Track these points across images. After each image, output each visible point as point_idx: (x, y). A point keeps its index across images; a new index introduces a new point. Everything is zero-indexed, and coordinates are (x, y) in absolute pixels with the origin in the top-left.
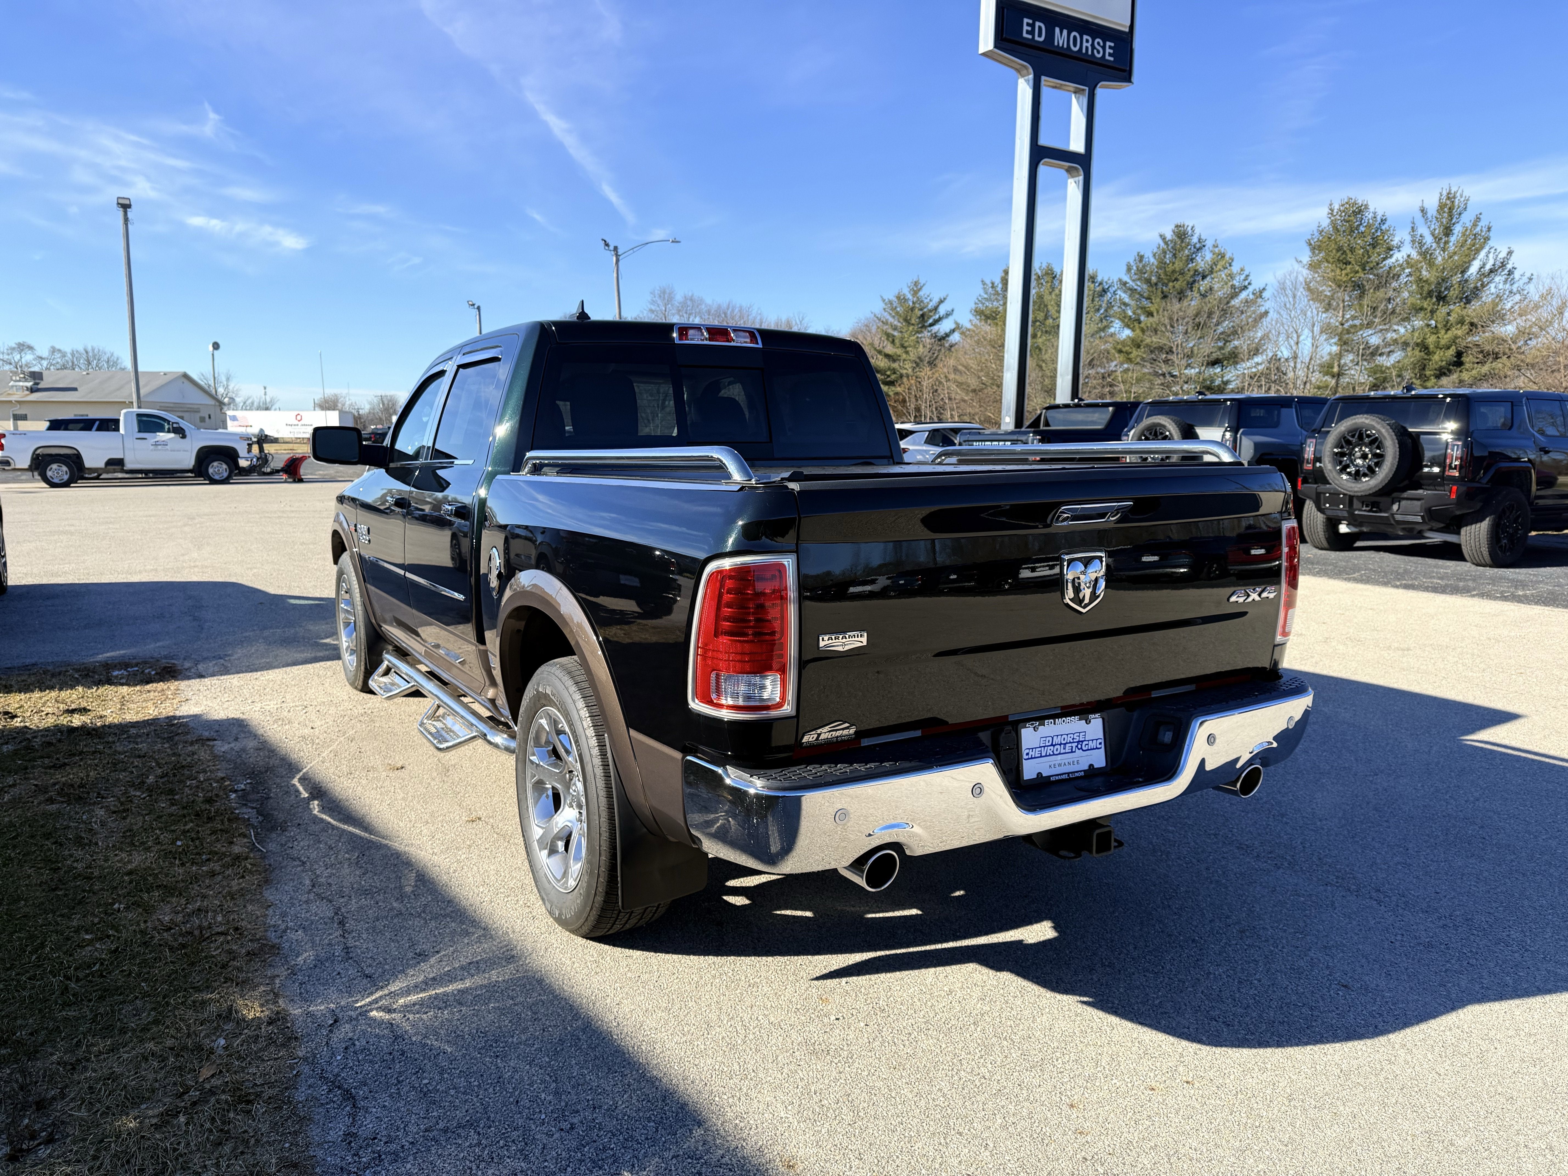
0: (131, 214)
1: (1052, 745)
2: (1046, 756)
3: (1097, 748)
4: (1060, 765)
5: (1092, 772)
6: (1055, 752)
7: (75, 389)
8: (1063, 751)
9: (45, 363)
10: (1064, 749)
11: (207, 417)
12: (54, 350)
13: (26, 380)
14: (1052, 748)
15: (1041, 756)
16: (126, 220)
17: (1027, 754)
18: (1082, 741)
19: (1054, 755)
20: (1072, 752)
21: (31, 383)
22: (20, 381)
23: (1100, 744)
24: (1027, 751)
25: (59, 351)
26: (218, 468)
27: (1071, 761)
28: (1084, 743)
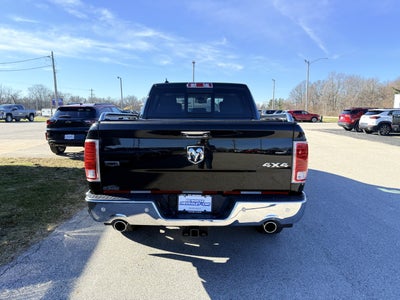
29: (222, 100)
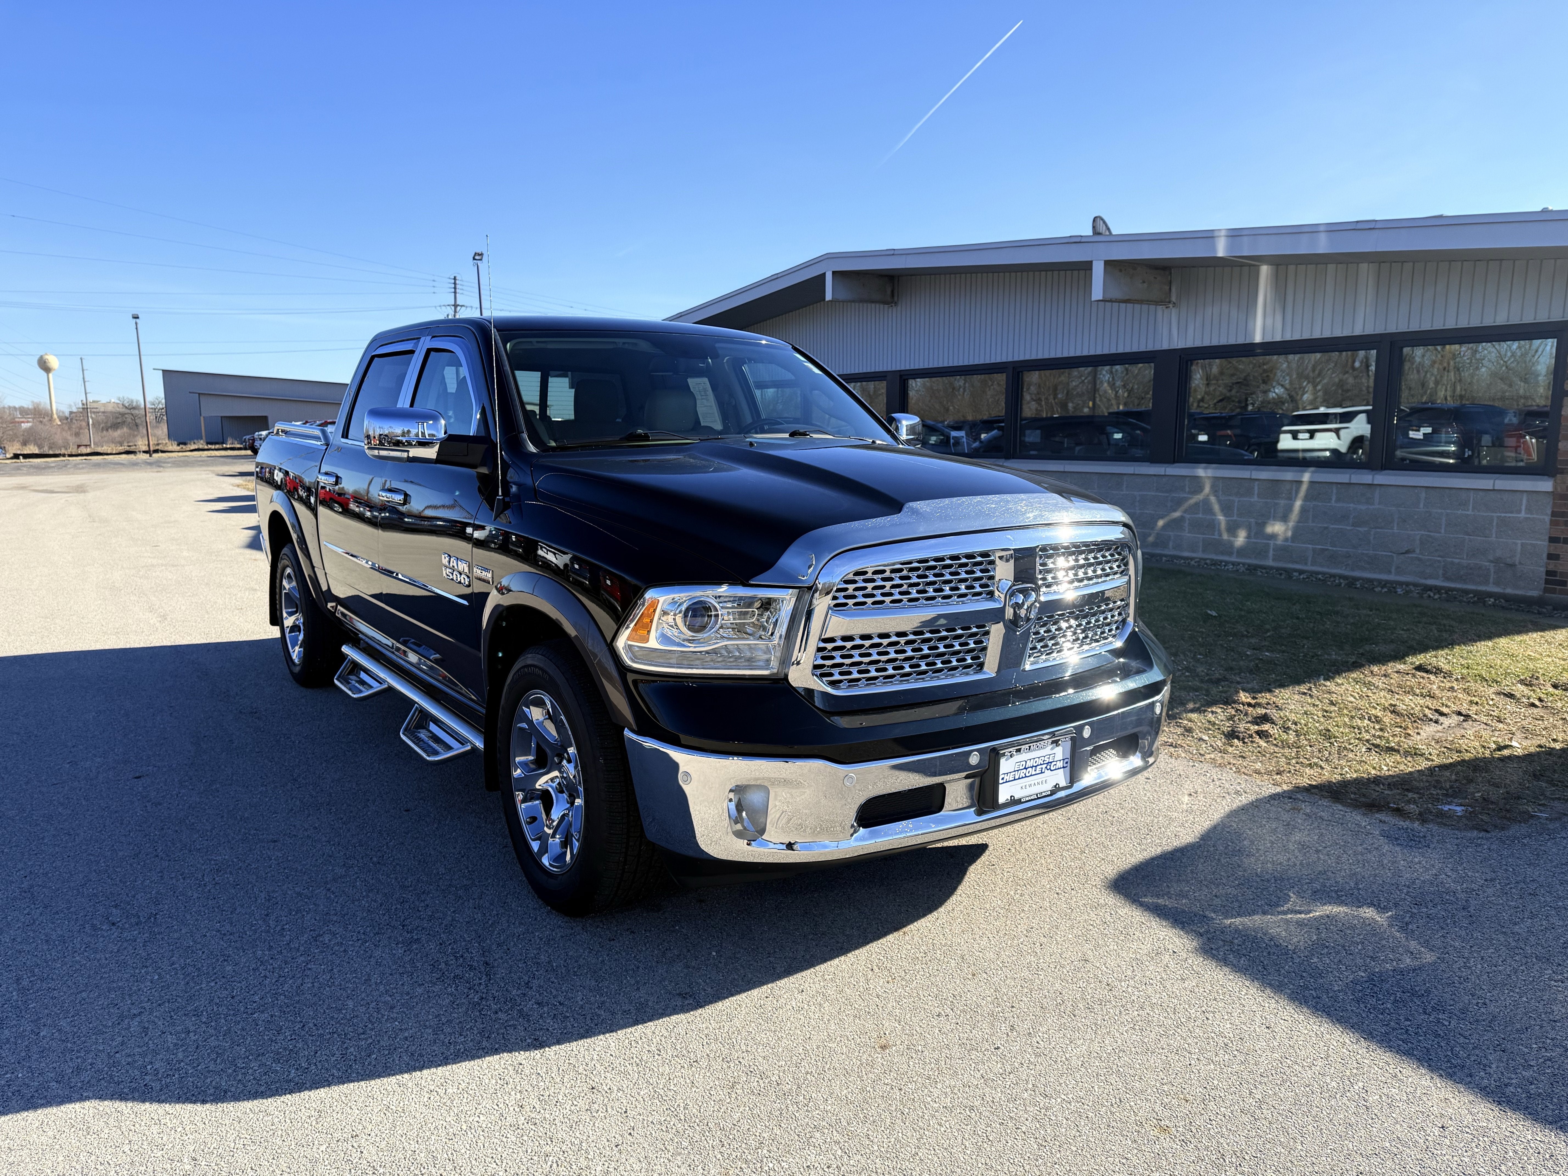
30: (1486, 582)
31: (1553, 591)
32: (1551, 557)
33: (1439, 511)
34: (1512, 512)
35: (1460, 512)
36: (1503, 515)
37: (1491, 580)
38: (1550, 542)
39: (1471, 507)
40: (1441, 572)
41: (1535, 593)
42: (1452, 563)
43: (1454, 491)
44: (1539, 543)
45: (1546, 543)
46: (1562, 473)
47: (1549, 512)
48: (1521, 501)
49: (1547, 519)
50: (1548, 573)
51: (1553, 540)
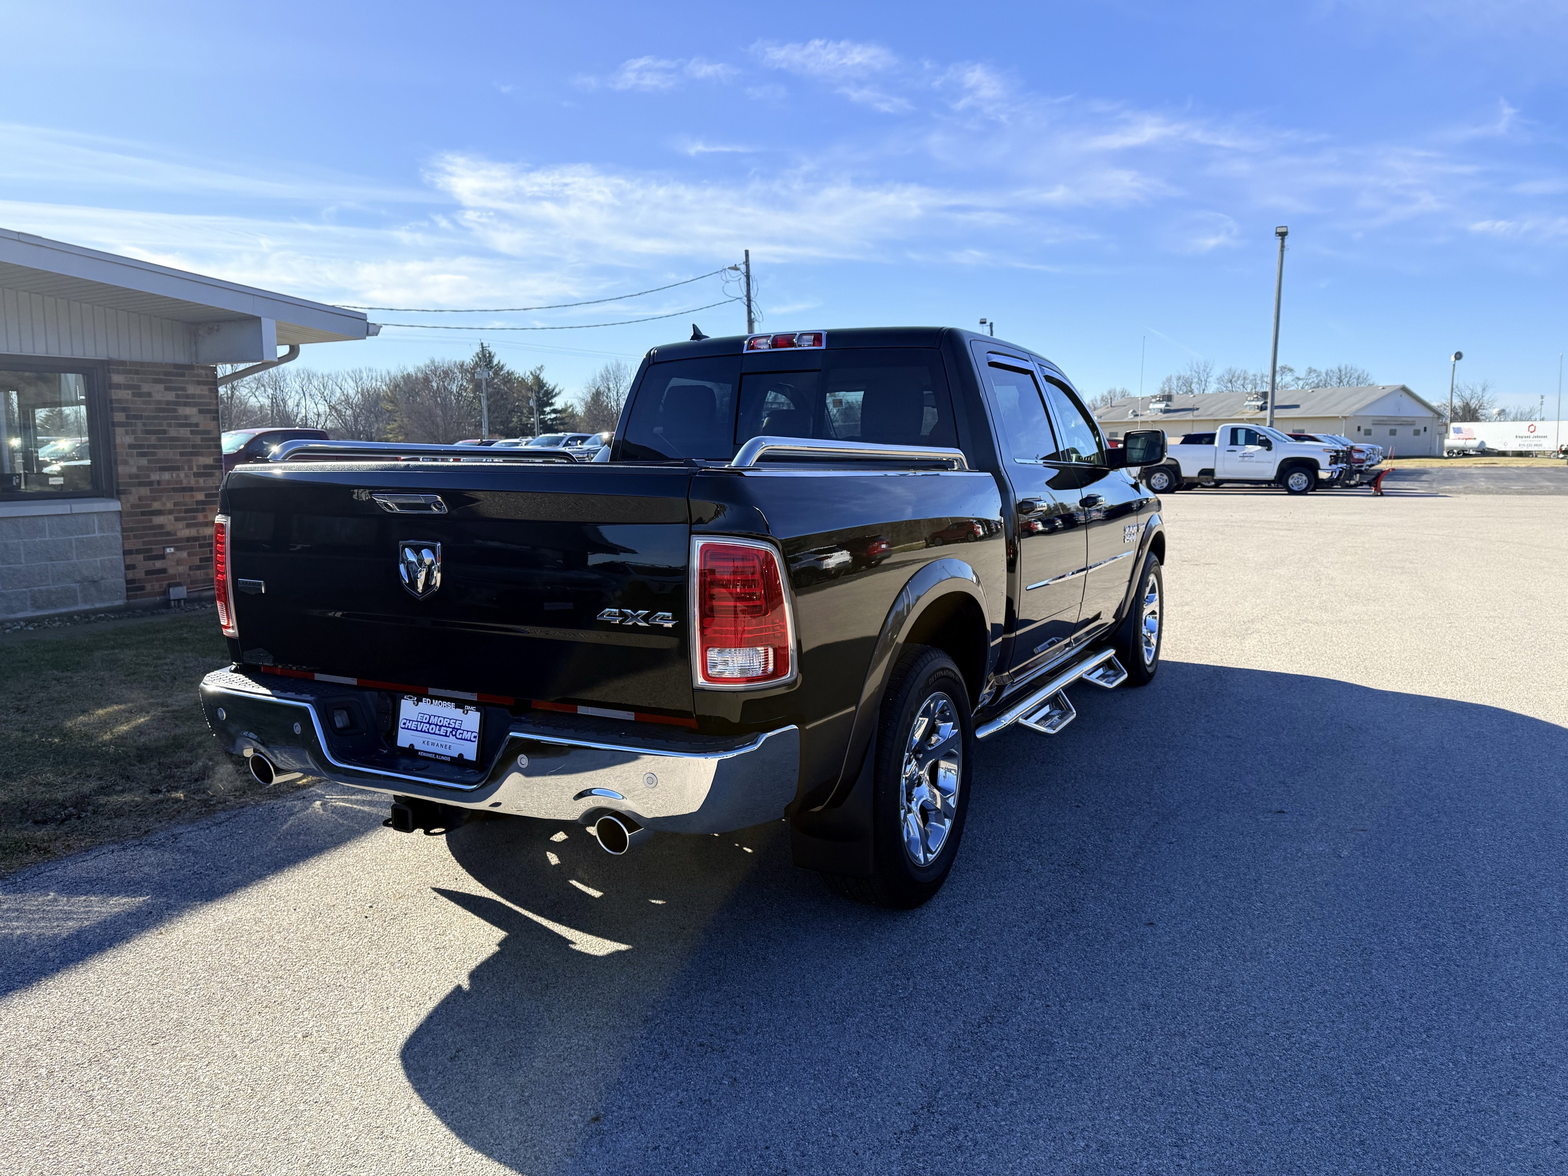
0: (1287, 240)
1: (428, 723)
2: (421, 731)
3: (470, 740)
4: (433, 744)
5: (459, 761)
6: (430, 731)
7: (1297, 406)
8: (437, 732)
9: (1301, 383)
10: (439, 730)
11: (1422, 430)
12: (1310, 371)
13: (1258, 400)
14: (428, 725)
15: (416, 730)
16: (1283, 246)
17: (404, 724)
18: (458, 729)
19: (429, 732)
20: (446, 736)
21: (1262, 402)
22: (1253, 401)
23: (475, 737)
24: (405, 721)
25: (1315, 371)
26: (1298, 480)
27: (444, 744)
28: (459, 731)
29: (856, 397)
30: (76, 603)
31: (135, 597)
32: (128, 567)
33: (16, 541)
34: (88, 533)
35: (38, 539)
36: (80, 536)
37: (80, 599)
38: (124, 554)
39: (47, 533)
40: (29, 603)
41: (120, 602)
42: (40, 591)
43: (27, 520)
44: (114, 557)
45: (121, 557)
46: (125, 493)
47: (119, 528)
48: (94, 521)
49: (119, 535)
50: (128, 582)
51: (126, 553)
